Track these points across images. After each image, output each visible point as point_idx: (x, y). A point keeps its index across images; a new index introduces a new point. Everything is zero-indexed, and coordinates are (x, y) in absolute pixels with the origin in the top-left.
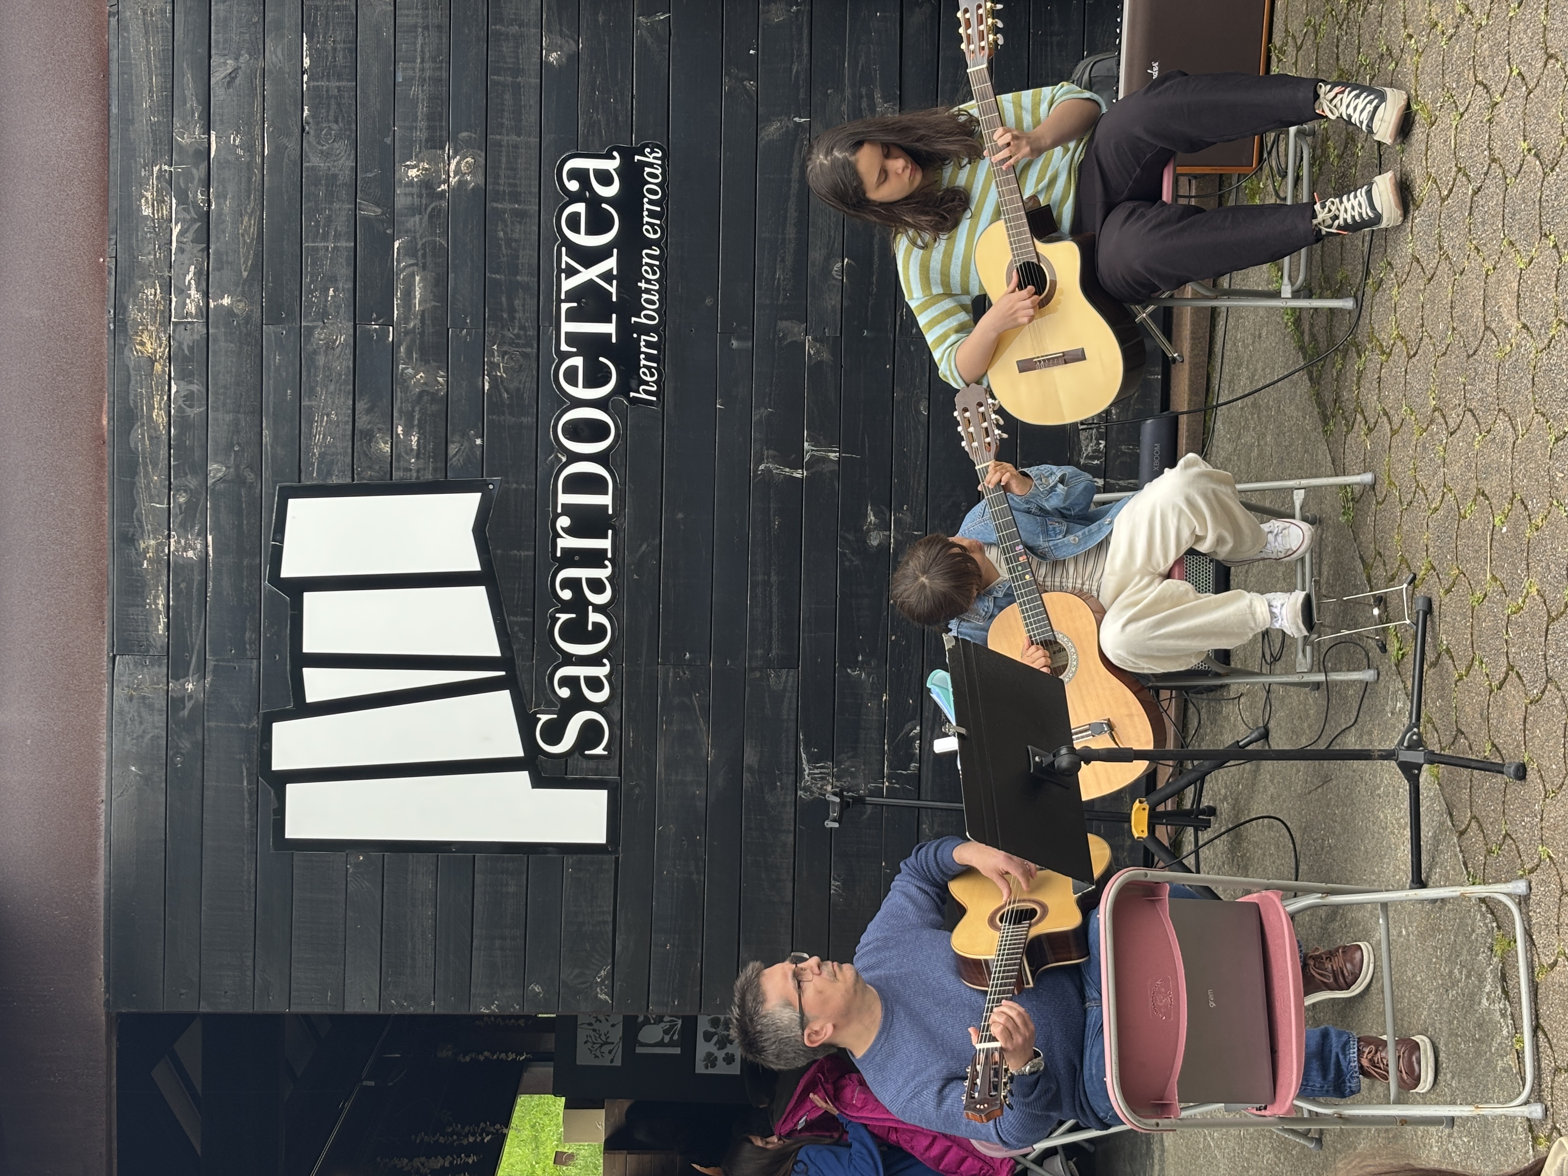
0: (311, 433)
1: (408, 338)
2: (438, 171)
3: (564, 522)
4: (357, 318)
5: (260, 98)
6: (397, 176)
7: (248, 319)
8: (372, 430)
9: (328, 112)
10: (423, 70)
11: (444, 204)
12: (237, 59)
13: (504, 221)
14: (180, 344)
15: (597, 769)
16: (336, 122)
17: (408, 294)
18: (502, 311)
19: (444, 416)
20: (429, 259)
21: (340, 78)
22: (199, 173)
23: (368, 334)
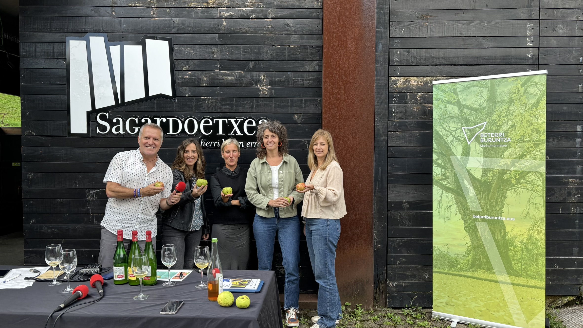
0: (188, 47)
1: (216, 75)
2: (263, 84)
3: (164, 120)
4: (222, 61)
5: (282, 33)
6: (262, 72)
7: (219, 29)
8: (189, 65)
9: (279, 53)
10: (291, 79)
11: (254, 86)
12: (293, 26)
13: (250, 103)
14: (212, 10)
15: (93, 130)
16: (276, 55)
17: (228, 75)
18: (225, 102)
19: (194, 85)
20: (238, 81)
21: (288, 56)
22: (260, 16)
23: (216, 64)
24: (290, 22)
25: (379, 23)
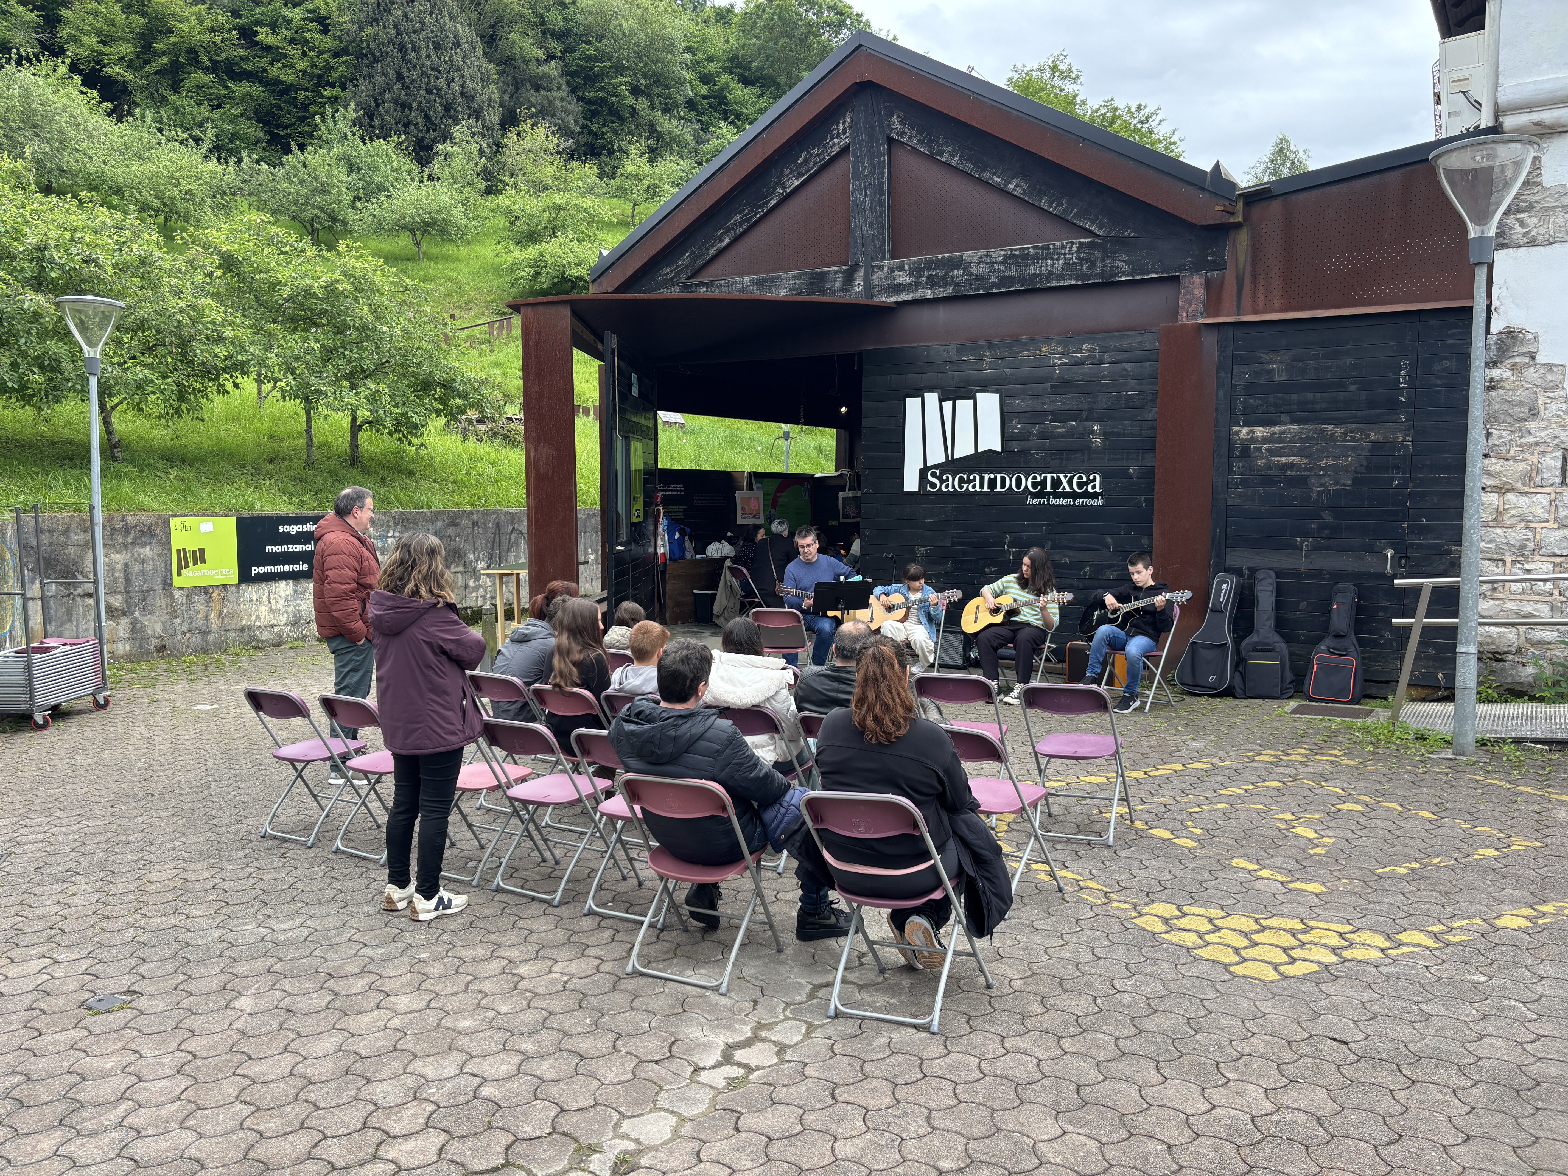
0: (1019, 399)
1: (1046, 428)
2: (1096, 435)
3: (992, 476)
4: (1053, 412)
5: (1119, 379)
6: (1096, 422)
7: (1052, 378)
8: (1020, 418)
9: (1114, 401)
10: (1128, 430)
11: (1086, 437)
12: (1131, 371)
13: (1081, 456)
14: (1045, 359)
16: (1111, 403)
17: (1059, 427)
18: (1055, 456)
19: (1023, 439)
20: (1070, 433)
21: (1124, 404)
22: (1096, 361)
23: (1047, 416)
24: (1129, 367)
25: (1220, 368)
